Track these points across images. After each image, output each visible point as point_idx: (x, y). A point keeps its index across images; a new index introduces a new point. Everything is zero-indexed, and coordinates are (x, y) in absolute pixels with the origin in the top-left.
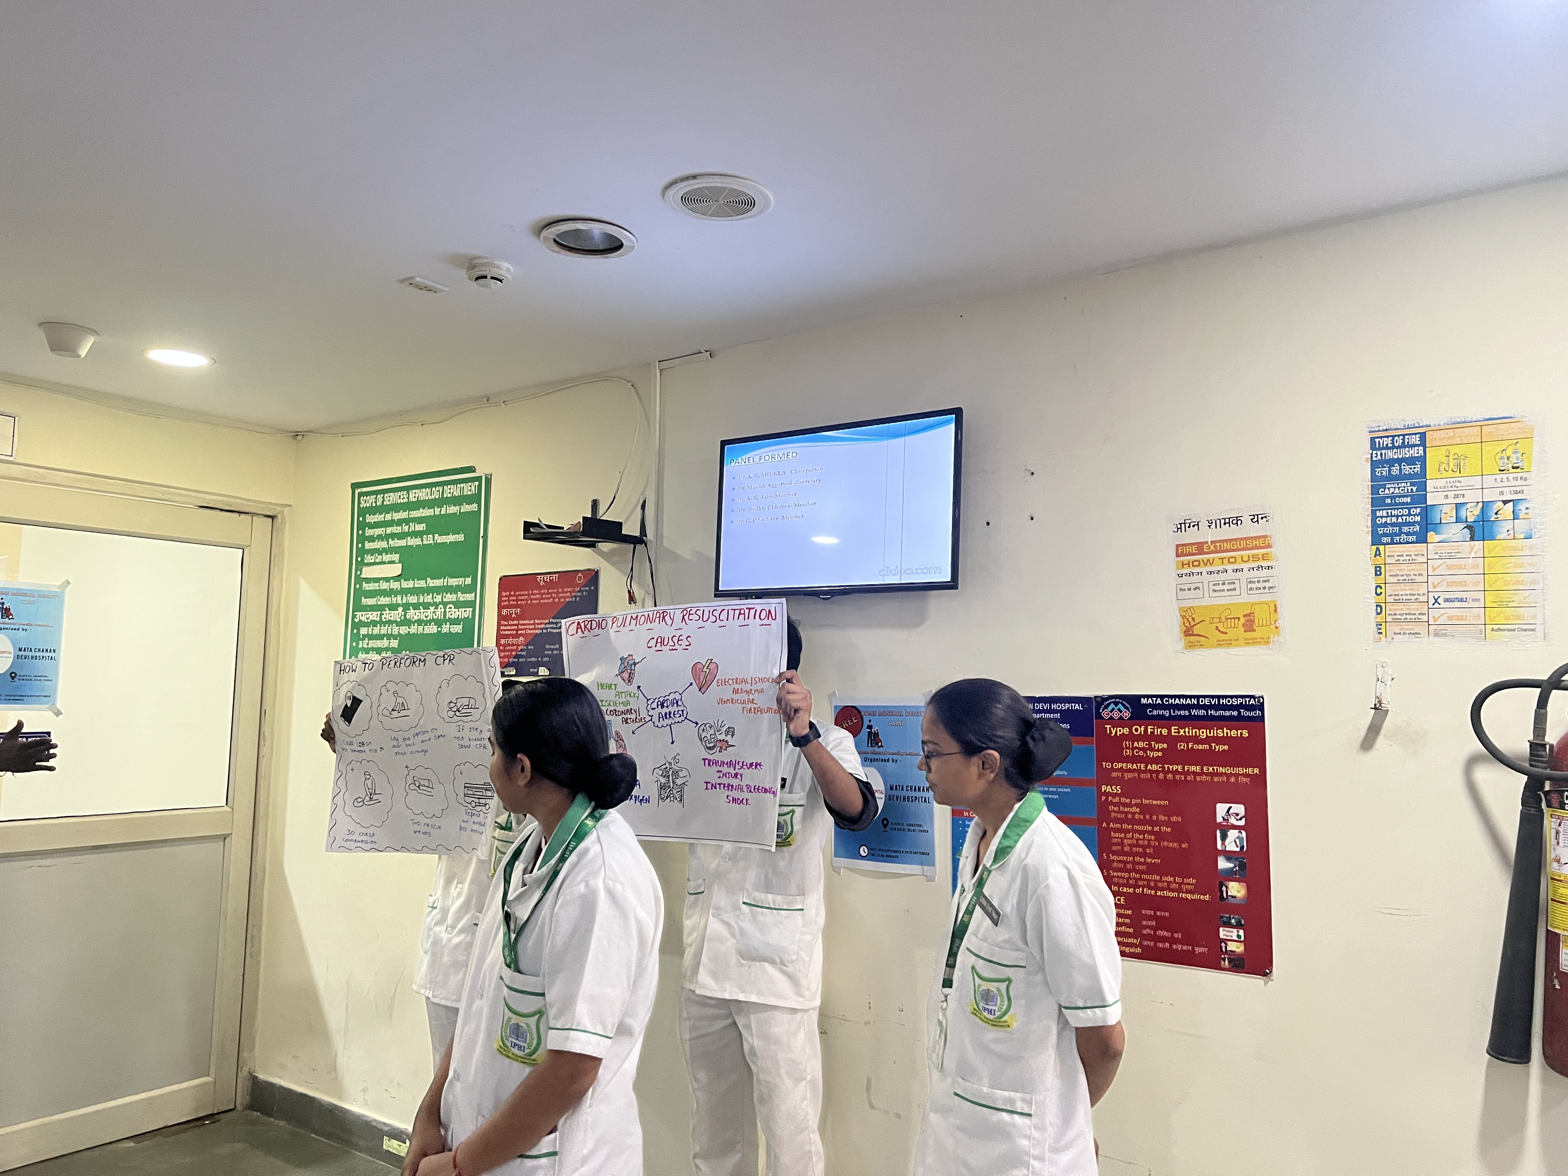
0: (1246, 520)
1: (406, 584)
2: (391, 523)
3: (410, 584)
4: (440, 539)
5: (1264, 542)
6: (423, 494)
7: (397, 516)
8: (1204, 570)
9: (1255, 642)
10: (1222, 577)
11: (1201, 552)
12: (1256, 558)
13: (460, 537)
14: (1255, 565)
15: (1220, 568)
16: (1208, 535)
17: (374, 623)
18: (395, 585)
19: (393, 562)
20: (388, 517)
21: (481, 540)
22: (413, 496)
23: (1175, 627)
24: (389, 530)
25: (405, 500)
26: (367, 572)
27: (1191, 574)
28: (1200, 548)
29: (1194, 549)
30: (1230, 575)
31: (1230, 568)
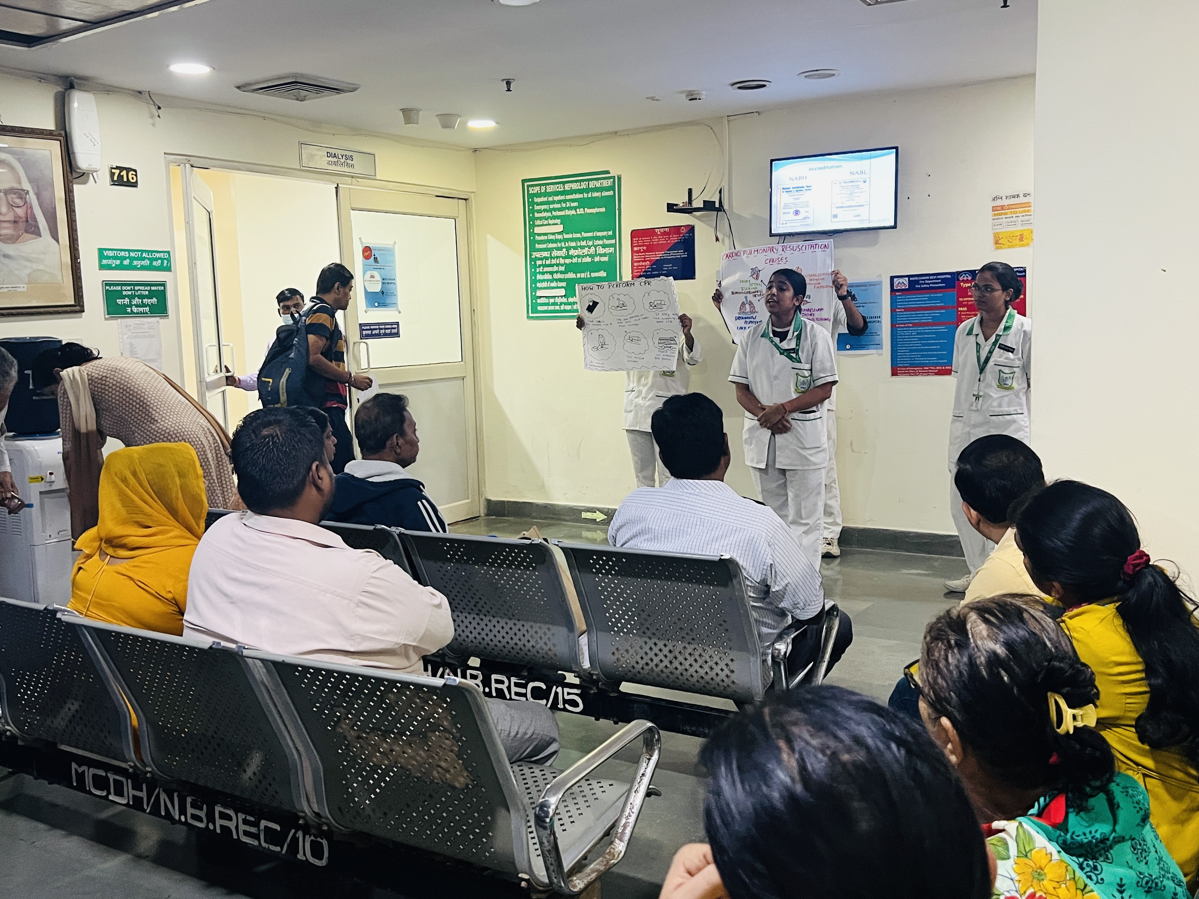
0: (1021, 196)
1: (566, 236)
2: (554, 202)
3: (570, 236)
4: (588, 211)
5: (1028, 205)
6: (575, 186)
7: (556, 198)
8: (1004, 216)
9: (1023, 246)
10: (1011, 219)
11: (1003, 209)
12: (1025, 211)
13: (603, 210)
14: (1024, 214)
15: (1010, 216)
16: (1006, 202)
17: (546, 258)
18: (560, 237)
19: (557, 224)
20: (550, 199)
21: (617, 211)
22: (567, 187)
23: (992, 240)
24: (552, 206)
25: (562, 189)
26: (537, 230)
27: (999, 219)
28: (1002, 207)
29: (999, 208)
30: (1014, 219)
31: (1014, 215)
